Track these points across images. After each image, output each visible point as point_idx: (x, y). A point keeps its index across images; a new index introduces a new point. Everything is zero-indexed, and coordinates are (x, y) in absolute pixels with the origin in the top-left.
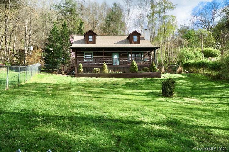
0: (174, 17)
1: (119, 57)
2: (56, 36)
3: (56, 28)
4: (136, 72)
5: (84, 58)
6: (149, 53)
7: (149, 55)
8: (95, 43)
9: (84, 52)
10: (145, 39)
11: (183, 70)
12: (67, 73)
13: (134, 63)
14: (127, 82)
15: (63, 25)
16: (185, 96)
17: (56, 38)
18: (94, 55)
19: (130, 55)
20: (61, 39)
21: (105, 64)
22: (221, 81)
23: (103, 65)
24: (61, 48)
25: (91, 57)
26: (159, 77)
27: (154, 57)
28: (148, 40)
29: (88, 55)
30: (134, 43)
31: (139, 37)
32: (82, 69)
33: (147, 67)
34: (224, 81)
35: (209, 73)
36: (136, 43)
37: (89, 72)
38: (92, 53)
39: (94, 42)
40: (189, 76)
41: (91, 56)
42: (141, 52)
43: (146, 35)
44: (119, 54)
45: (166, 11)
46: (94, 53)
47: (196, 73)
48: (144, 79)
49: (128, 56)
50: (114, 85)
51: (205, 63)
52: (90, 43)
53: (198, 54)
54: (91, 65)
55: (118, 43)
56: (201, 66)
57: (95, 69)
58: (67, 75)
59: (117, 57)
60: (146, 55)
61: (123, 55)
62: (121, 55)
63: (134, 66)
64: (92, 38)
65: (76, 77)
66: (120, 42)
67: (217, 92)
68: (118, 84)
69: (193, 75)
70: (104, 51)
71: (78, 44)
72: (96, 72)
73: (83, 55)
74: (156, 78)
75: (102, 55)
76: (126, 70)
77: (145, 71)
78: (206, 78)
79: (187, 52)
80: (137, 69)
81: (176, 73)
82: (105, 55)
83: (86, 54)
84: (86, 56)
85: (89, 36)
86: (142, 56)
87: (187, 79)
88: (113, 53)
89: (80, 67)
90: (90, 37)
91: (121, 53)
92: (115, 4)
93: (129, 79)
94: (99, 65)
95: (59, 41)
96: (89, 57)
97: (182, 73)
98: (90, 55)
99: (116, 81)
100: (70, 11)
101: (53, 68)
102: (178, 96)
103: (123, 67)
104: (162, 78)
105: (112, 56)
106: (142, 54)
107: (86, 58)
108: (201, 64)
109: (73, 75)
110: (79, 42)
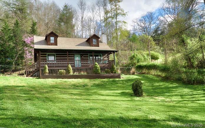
0: (126, 23)
1: (81, 59)
2: (9, 35)
3: (8, 27)
4: (99, 74)
5: (47, 59)
6: (108, 55)
7: (108, 57)
8: (56, 45)
9: (47, 54)
10: (102, 43)
11: (135, 72)
12: (31, 75)
13: (96, 65)
14: (94, 83)
15: (15, 24)
16: (153, 95)
17: (9, 37)
18: (56, 57)
19: (91, 58)
20: (14, 39)
21: (70, 66)
22: (170, 81)
23: (67, 66)
24: (14, 48)
25: (54, 59)
26: (119, 78)
27: (113, 60)
28: (105, 43)
29: (51, 56)
30: (93, 46)
31: (98, 40)
32: (47, 71)
33: (108, 69)
34: (172, 81)
35: (159, 74)
36: (95, 46)
37: (54, 73)
38: (54, 55)
39: (56, 43)
40: (144, 77)
41: (54, 57)
42: (101, 55)
43: (104, 39)
44: (81, 56)
45: (118, 17)
46: (56, 55)
47: (147, 74)
48: (107, 80)
49: (89, 58)
50: (84, 86)
51: (156, 65)
52: (52, 44)
53: (146, 57)
54: (56, 67)
55: (79, 45)
56: (152, 68)
57: (60, 70)
58: (31, 76)
59: (78, 59)
60: (105, 57)
61: (84, 57)
62: (83, 57)
63: (97, 67)
64: (54, 39)
65: (42, 78)
66: (80, 44)
67: (173, 91)
68: (87, 85)
69: (146, 76)
70: (68, 53)
71: (40, 46)
72: (61, 73)
73: (46, 57)
74: (117, 79)
75: (66, 57)
76: (89, 71)
77: (107, 72)
78: (158, 79)
79: (137, 55)
80: (100, 71)
81: (130, 74)
82: (69, 57)
83: (49, 55)
84: (49, 57)
85: (51, 37)
86: (102, 58)
87: (143, 79)
88: (75, 55)
89: (45, 68)
90: (52, 39)
91: (82, 55)
92: (66, 6)
93: (93, 80)
94: (63, 66)
95: (12, 41)
96: (51, 58)
97: (135, 74)
98: (52, 56)
99: (83, 82)
100: (21, 10)
101: (5, 69)
102: (148, 96)
103: (86, 69)
104: (122, 79)
105: (74, 57)
106: (102, 56)
107: (49, 59)
108: (152, 66)
109: (39, 77)
110: (40, 43)
